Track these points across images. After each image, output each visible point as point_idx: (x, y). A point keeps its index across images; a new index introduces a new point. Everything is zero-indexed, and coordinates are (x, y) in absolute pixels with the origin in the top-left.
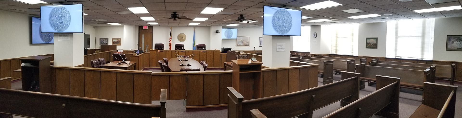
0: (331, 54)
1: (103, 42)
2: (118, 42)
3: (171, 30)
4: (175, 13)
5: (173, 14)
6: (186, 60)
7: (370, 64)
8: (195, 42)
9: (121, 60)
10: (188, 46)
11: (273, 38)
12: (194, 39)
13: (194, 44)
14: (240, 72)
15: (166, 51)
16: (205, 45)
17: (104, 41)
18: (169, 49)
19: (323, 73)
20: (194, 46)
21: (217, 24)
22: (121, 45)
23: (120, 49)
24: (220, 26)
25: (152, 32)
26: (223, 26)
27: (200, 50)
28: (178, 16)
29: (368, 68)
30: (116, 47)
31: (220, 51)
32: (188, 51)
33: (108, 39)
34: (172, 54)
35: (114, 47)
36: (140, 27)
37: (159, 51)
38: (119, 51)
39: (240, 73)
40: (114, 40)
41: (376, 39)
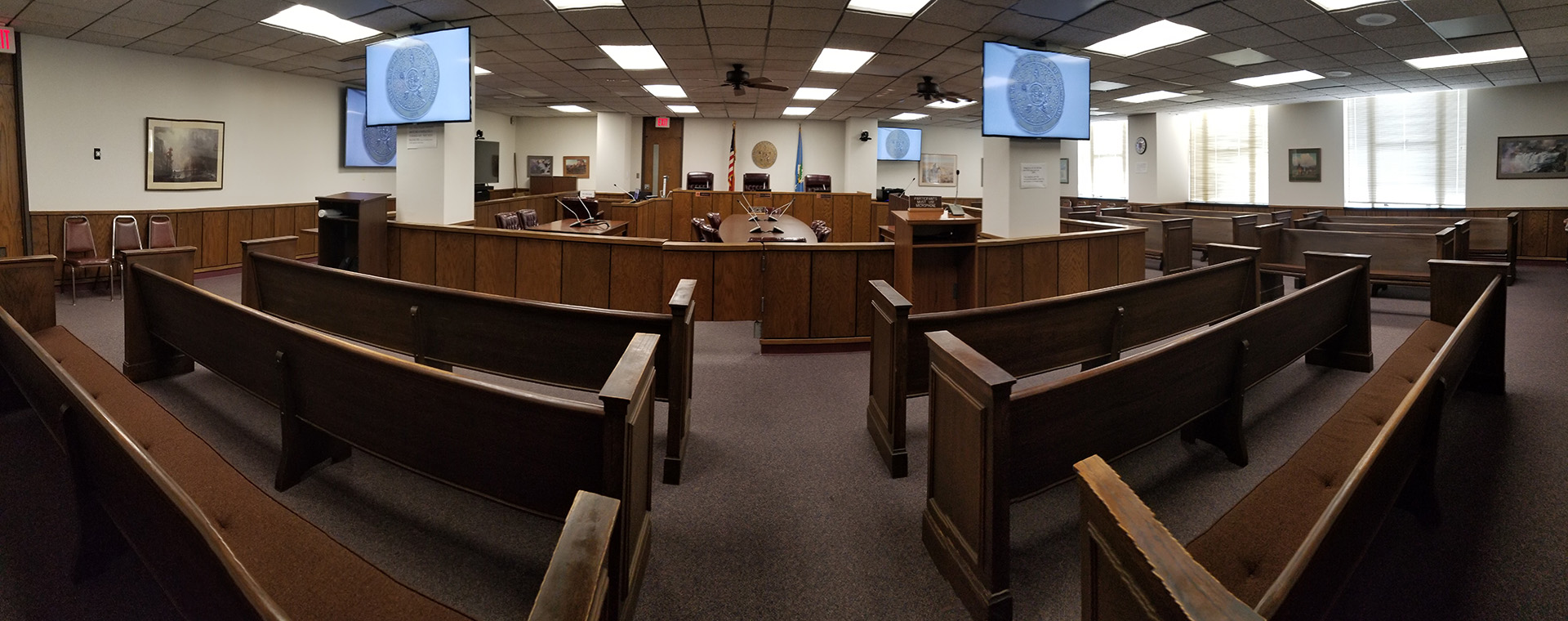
0: (1189, 201)
1: (538, 168)
2: (580, 166)
3: (734, 131)
4: (738, 68)
5: (733, 69)
6: (771, 220)
7: (1297, 225)
8: (801, 168)
9: (583, 215)
10: (782, 180)
11: (1011, 146)
12: (799, 160)
13: (798, 176)
14: (914, 244)
15: (718, 194)
16: (828, 178)
17: (539, 163)
18: (728, 190)
19: (1161, 255)
20: (800, 181)
21: (866, 112)
22: (588, 177)
23: (586, 188)
24: (872, 118)
25: (681, 139)
26: (881, 119)
27: (815, 193)
28: (746, 76)
29: (1293, 237)
30: (574, 181)
31: (870, 195)
32: (781, 195)
33: (551, 158)
34: (731, 203)
35: (569, 182)
36: (648, 122)
37: (697, 193)
38: (583, 196)
39: (914, 249)
40: (568, 162)
41: (1317, 152)
